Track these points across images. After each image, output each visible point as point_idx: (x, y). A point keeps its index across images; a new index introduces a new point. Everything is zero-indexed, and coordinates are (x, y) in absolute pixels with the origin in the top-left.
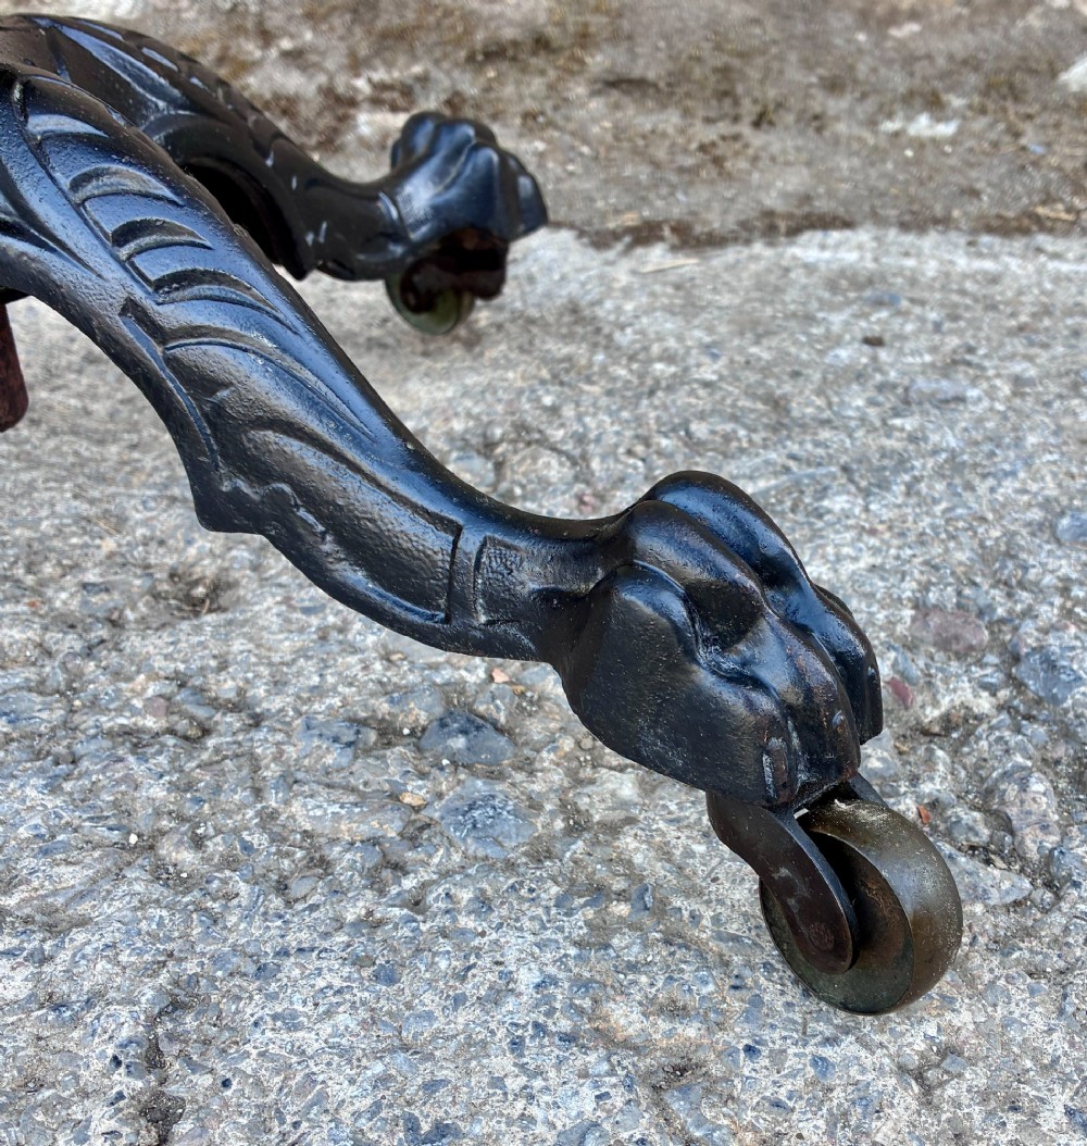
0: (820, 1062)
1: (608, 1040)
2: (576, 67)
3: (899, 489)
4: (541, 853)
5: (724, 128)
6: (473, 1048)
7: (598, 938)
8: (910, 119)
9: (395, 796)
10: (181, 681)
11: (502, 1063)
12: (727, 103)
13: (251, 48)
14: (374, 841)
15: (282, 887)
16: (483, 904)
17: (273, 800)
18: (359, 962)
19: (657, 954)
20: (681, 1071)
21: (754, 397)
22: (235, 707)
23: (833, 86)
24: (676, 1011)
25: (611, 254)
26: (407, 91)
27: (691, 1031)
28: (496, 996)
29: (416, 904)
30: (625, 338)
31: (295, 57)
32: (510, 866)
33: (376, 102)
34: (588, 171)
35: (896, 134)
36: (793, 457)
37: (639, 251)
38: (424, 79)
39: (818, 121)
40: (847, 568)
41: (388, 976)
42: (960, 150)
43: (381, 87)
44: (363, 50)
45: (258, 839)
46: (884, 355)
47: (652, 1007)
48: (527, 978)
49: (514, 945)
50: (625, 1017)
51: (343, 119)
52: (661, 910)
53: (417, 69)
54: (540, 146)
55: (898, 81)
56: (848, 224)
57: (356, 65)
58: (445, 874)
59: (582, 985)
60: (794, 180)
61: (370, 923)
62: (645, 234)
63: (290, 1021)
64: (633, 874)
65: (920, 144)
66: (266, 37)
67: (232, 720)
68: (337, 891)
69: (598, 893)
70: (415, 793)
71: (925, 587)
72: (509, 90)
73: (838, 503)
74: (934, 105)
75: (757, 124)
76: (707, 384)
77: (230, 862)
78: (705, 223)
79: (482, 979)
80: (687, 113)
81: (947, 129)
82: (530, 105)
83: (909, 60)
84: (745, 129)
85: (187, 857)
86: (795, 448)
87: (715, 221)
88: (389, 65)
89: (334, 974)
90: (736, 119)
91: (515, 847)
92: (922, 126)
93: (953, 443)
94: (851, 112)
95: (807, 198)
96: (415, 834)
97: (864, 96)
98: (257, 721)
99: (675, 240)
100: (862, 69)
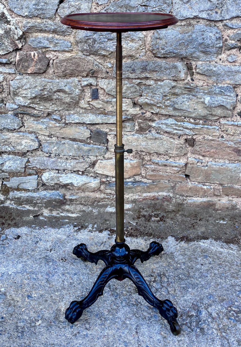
0: (173, 339)
1: (161, 334)
2: (178, 213)
3: (196, 289)
4: (159, 321)
5: (195, 221)
6: (153, 333)
7: (162, 328)
8: (220, 221)
9: (150, 314)
10: (136, 300)
11: (155, 334)
12: (196, 218)
13: (142, 210)
14: (149, 317)
15: (143, 319)
16: (155, 323)
17: (143, 312)
18: (148, 326)
19: (165, 330)
20: (165, 337)
21: (187, 272)
22: (140, 303)
23: (210, 216)
24: (165, 333)
25: (178, 242)
26: (158, 215)
27: (166, 335)
28: (155, 330)
29: (151, 322)
30: (176, 259)
31: (146, 211)
32: (157, 321)
33: (154, 216)
34: (178, 226)
35: (218, 223)
36: (188, 282)
37: (181, 242)
38: (160, 213)
39: (208, 221)
40: (188, 298)
41: (149, 327)
42: (226, 226)
43: (155, 214)
44: (154, 211)
45: (142, 315)
46: (202, 267)
47: (164, 333)
48: (157, 329)
49: (157, 327)
50: (162, 333)
51: (151, 218)
52: (166, 327)
53: (159, 212)
54: (172, 222)
55: (219, 217)
56: (208, 239)
57: (152, 212)
58: (153, 321)
59: (160, 330)
60: (203, 229)
61: (148, 323)
62: (182, 239)
63: (143, 329)
64: (165, 324)
65: (221, 224)
66: (143, 209)
67: (140, 304)
68: (146, 320)
69: (162, 324)
70: (152, 314)
71: (194, 302)
72: (170, 215)
73: (190, 290)
74: (223, 219)
75: (200, 220)
76: (183, 269)
77: (140, 317)
78: (190, 237)
79: (154, 329)
80: (191, 218)
81: (225, 222)
82: (172, 217)
83: (220, 215)
84: (198, 221)
85: (137, 315)
86: (188, 281)
87: (192, 236)
88: (156, 212)
89: (146, 326)
90: (197, 220)
91: (157, 320)
92: (222, 222)
93: (203, 283)
94: (212, 219)
95: (204, 233)
96: (151, 317)
97: (214, 218)
98: (141, 305)
99: (186, 240)
100: (214, 215)
